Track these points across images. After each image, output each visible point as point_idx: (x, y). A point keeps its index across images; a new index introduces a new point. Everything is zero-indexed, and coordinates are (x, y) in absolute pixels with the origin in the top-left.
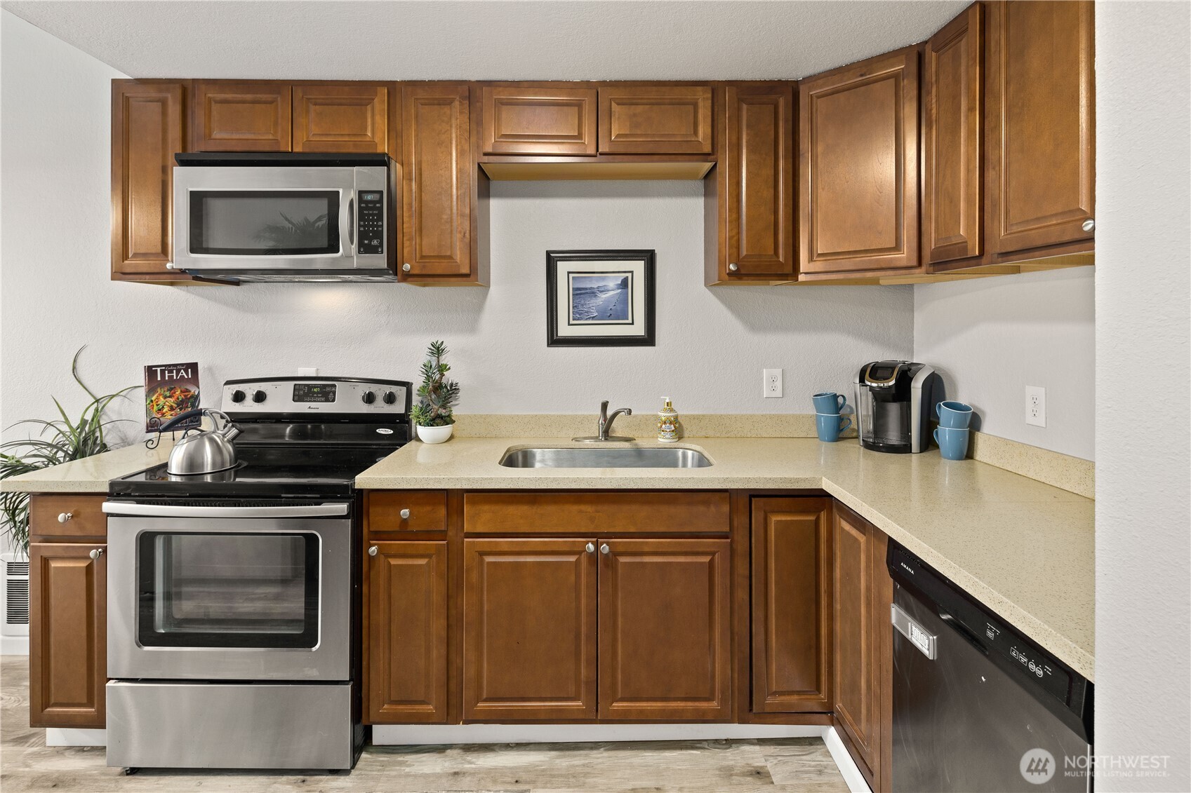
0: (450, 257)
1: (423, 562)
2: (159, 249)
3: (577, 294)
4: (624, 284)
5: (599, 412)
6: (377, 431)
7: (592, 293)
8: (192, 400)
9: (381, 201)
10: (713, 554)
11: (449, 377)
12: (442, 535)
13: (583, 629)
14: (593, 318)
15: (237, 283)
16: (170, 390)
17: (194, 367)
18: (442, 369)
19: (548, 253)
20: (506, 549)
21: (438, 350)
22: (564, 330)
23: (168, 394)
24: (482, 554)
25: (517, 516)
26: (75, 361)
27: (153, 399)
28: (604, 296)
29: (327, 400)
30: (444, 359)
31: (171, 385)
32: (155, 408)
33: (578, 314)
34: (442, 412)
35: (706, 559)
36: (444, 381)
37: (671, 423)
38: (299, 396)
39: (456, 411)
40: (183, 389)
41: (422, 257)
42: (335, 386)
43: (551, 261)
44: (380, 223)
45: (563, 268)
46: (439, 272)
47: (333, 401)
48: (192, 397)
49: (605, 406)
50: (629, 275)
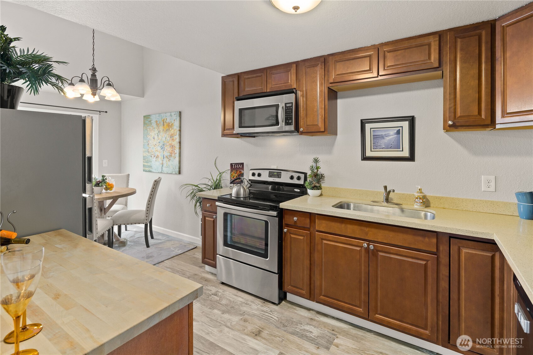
0: (317, 125)
1: (302, 238)
2: (232, 128)
3: (375, 138)
4: (398, 133)
5: (383, 190)
6: (295, 190)
7: (382, 137)
8: (242, 175)
9: (292, 106)
10: (427, 261)
11: (320, 171)
12: (308, 229)
13: (363, 279)
14: (382, 148)
15: (254, 137)
16: (236, 171)
17: (242, 164)
18: (317, 168)
19: (362, 120)
20: (331, 239)
21: (316, 161)
22: (369, 154)
23: (236, 172)
24: (322, 239)
25: (336, 227)
26: (215, 161)
27: (232, 173)
28: (388, 138)
29: (279, 178)
30: (319, 165)
31: (237, 169)
32: (232, 176)
33: (375, 147)
34: (317, 185)
35: (424, 263)
36: (318, 172)
37: (420, 199)
38: (271, 175)
39: (323, 185)
40: (240, 171)
41: (307, 125)
42: (281, 172)
43: (363, 123)
44: (292, 114)
45: (368, 126)
46: (313, 131)
47: (281, 178)
48: (242, 174)
49: (386, 188)
50: (401, 128)
